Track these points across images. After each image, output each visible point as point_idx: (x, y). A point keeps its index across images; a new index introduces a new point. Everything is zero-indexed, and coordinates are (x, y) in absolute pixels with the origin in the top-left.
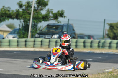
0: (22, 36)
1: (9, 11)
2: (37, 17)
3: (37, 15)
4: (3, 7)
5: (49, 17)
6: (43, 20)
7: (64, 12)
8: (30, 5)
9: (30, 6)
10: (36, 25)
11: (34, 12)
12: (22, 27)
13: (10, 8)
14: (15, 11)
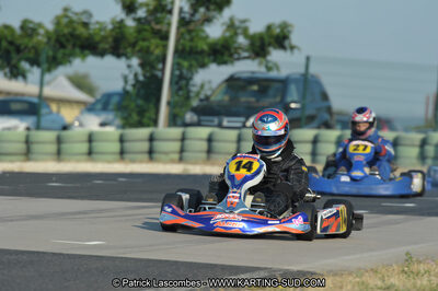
0: (135, 117)
1: (86, 25)
2: (191, 48)
3: (192, 40)
4: (66, 10)
5: (236, 49)
6: (212, 58)
7: (289, 32)
8: (164, 3)
9: (166, 6)
10: (188, 80)
11: (178, 28)
12: (134, 86)
13: (90, 15)
14: (110, 27)
